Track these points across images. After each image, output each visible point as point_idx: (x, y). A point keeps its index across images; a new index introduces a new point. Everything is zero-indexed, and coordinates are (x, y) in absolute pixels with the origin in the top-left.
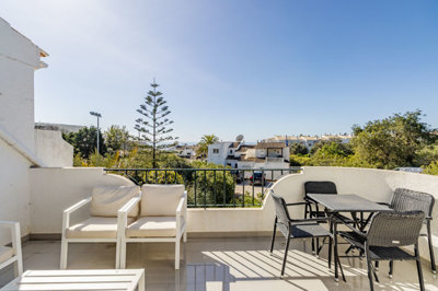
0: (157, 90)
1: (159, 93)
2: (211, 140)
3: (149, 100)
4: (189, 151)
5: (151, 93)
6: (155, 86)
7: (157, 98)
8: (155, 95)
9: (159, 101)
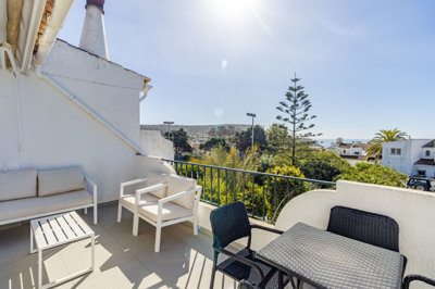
0: (298, 84)
1: (299, 88)
2: (390, 137)
3: (289, 96)
4: (357, 150)
5: (291, 89)
6: (296, 80)
7: (297, 92)
8: (295, 90)
9: (299, 95)
